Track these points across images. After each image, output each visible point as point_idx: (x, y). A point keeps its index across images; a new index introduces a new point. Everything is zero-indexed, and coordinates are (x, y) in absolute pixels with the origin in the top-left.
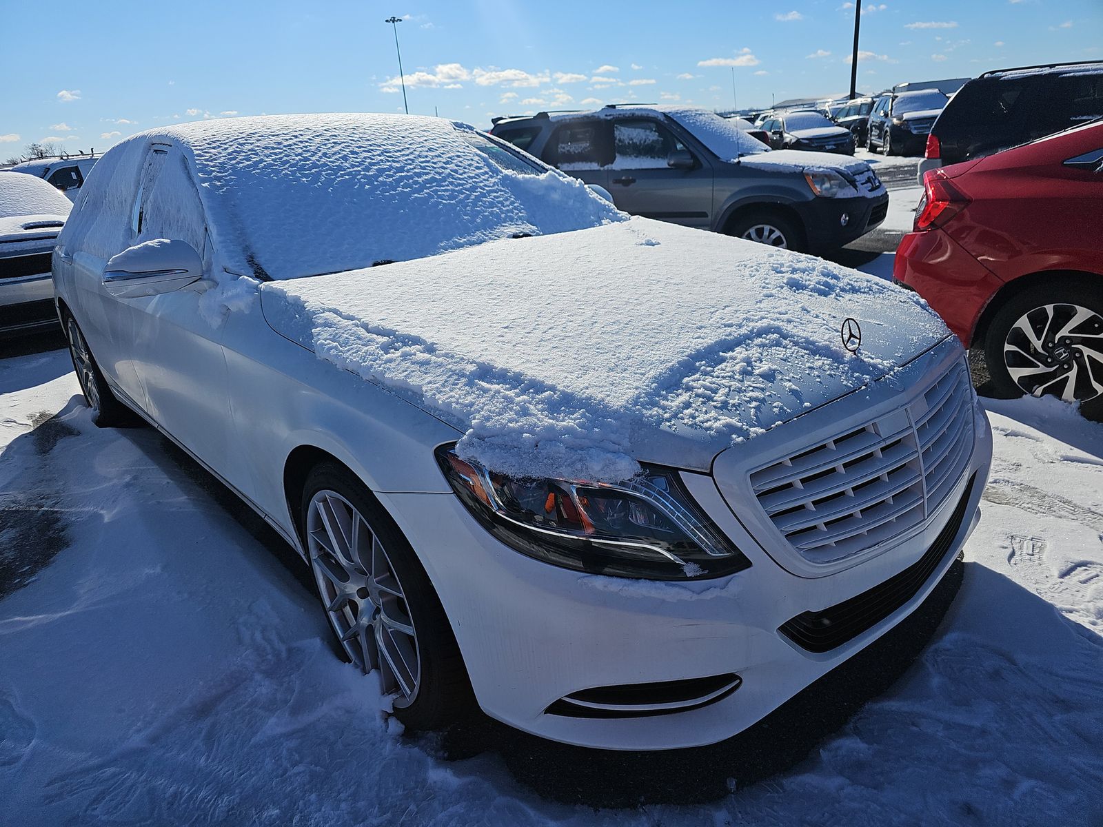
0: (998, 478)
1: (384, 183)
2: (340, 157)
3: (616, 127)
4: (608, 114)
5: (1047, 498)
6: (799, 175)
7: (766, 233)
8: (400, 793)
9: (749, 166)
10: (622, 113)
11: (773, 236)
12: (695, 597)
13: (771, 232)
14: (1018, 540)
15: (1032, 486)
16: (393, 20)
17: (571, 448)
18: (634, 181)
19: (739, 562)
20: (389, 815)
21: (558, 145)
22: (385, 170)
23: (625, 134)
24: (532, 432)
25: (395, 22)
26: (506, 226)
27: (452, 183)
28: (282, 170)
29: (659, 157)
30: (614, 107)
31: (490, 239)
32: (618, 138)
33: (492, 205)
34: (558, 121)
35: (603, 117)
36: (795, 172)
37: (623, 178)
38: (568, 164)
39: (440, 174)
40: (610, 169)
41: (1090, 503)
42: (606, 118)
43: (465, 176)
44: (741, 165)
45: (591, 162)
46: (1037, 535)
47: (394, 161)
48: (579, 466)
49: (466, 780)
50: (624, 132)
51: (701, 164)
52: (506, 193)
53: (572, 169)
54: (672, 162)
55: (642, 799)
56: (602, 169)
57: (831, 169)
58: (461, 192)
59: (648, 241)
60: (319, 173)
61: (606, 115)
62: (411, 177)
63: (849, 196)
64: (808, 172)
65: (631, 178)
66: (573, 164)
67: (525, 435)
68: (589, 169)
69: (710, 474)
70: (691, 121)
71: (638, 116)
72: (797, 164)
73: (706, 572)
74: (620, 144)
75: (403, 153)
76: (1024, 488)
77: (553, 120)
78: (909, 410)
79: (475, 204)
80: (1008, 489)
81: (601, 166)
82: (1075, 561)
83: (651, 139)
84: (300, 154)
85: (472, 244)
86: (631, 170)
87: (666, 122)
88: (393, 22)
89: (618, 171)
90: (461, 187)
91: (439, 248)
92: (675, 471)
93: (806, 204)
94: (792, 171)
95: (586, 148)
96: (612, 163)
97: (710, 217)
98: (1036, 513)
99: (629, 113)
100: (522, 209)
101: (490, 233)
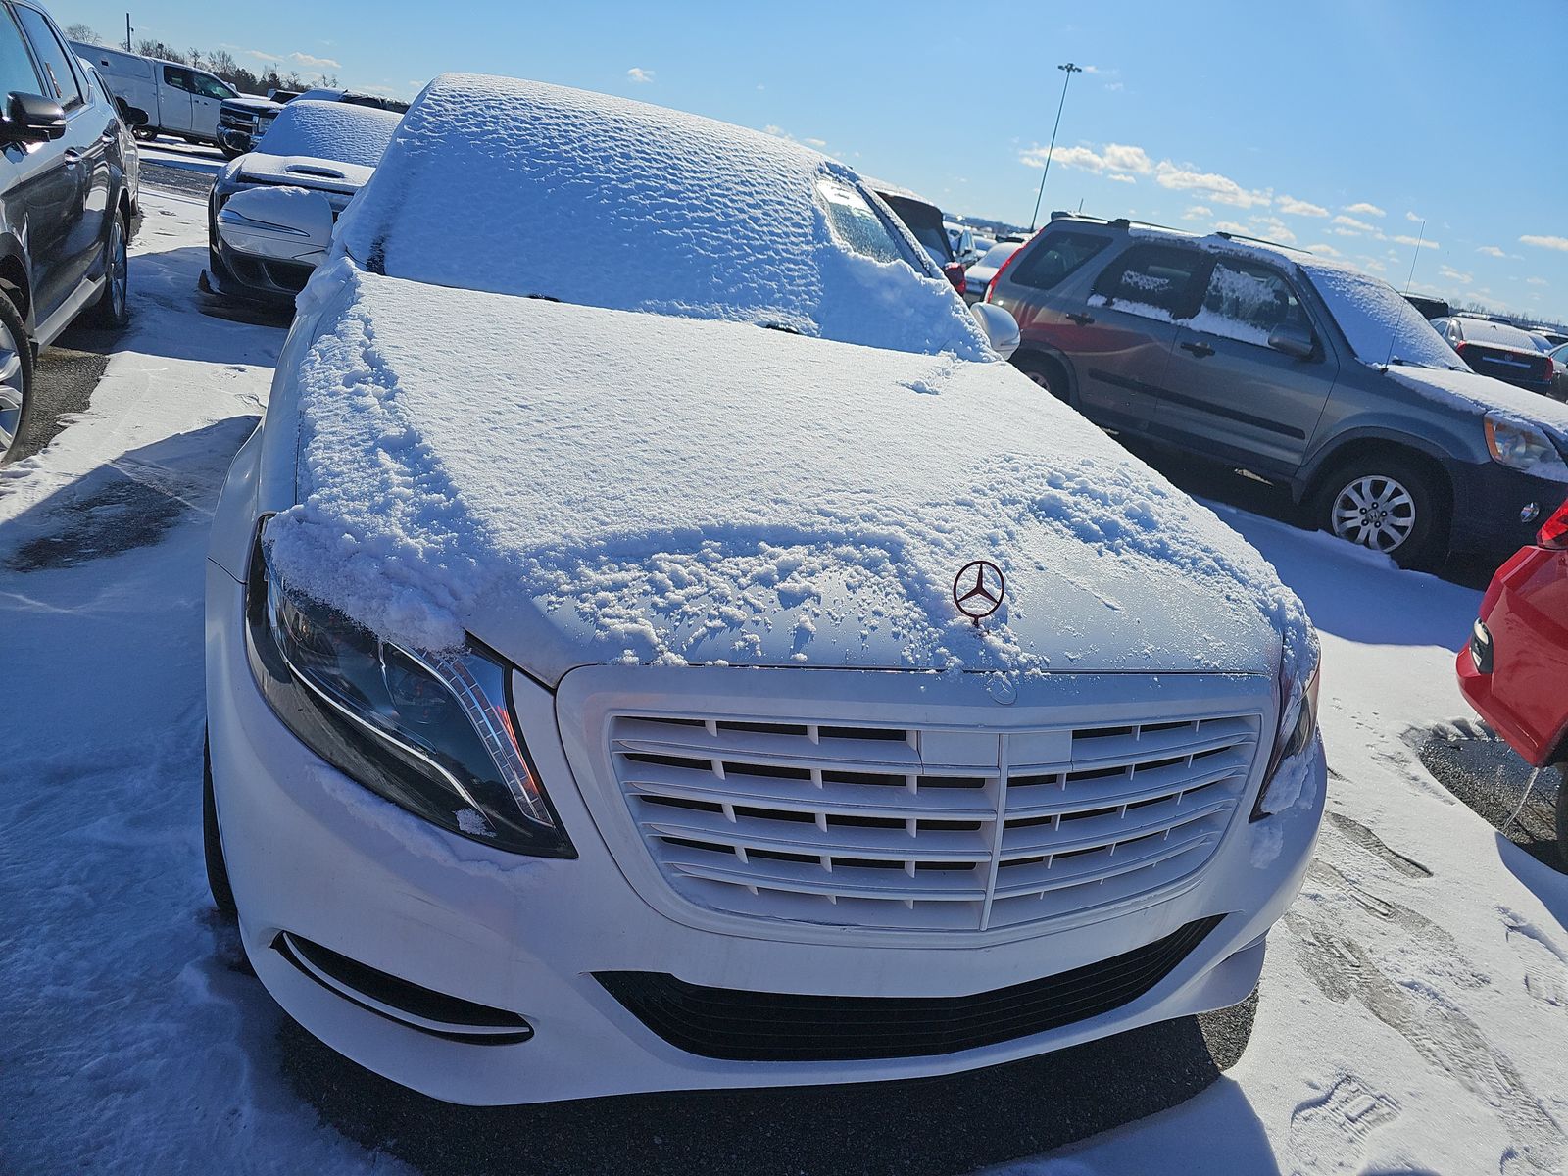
0: (1421, 981)
1: (633, 204)
2: (600, 156)
3: (1218, 267)
4: (1214, 245)
5: (1481, 1051)
6: (1477, 418)
7: (1387, 492)
8: (136, 975)
9: (1398, 381)
10: (1234, 248)
11: (1397, 501)
12: (452, 863)
13: (1397, 493)
14: (1354, 1086)
15: (1474, 1021)
16: (1070, 68)
17: (387, 576)
18: (1211, 352)
19: (552, 842)
20: (96, 993)
21: (1125, 270)
22: (650, 188)
23: (1226, 280)
24: (359, 536)
25: (1071, 72)
26: (770, 310)
27: (734, 232)
28: (511, 149)
29: (1263, 328)
30: (1227, 236)
31: (729, 318)
32: (1214, 283)
33: (773, 277)
34: (1139, 238)
35: (1205, 247)
36: (1471, 412)
37: (1198, 344)
38: (1128, 303)
39: (727, 215)
40: (1184, 325)
41: (1551, 1093)
42: (1209, 250)
43: (766, 229)
44: (1385, 375)
45: (1162, 308)
46: (1393, 1095)
47: (673, 182)
48: (375, 604)
49: (217, 1000)
50: (1227, 277)
51: (1324, 356)
52: (811, 268)
53: (1130, 311)
54: (1276, 340)
55: (390, 1143)
56: (1173, 322)
57: (1538, 425)
58: (739, 247)
59: (918, 383)
60: (553, 167)
61: (1211, 246)
62: (681, 208)
63: (1553, 478)
64: (1493, 417)
65: (1209, 346)
66: (1134, 304)
67: (346, 535)
68: (1154, 317)
69: (553, 692)
70: (1338, 289)
71: (1257, 259)
72: (1480, 401)
73: (492, 835)
74: (1214, 293)
75: (698, 175)
76: (1455, 1016)
77: (1133, 235)
78: (1005, 739)
79: (746, 268)
80: (1422, 1005)
81: (1173, 318)
82: (1416, 1166)
83: (1263, 298)
84: (550, 138)
85: (694, 315)
86: (1215, 335)
87: (1295, 279)
88: (1069, 71)
89: (1195, 332)
90: (745, 241)
91: (638, 307)
92: (509, 666)
93: (1470, 467)
94: (1466, 408)
95: (1162, 286)
96: (1191, 318)
97: (1307, 441)
98: (1434, 1063)
99: (1245, 251)
100: (819, 297)
101: (736, 311)
